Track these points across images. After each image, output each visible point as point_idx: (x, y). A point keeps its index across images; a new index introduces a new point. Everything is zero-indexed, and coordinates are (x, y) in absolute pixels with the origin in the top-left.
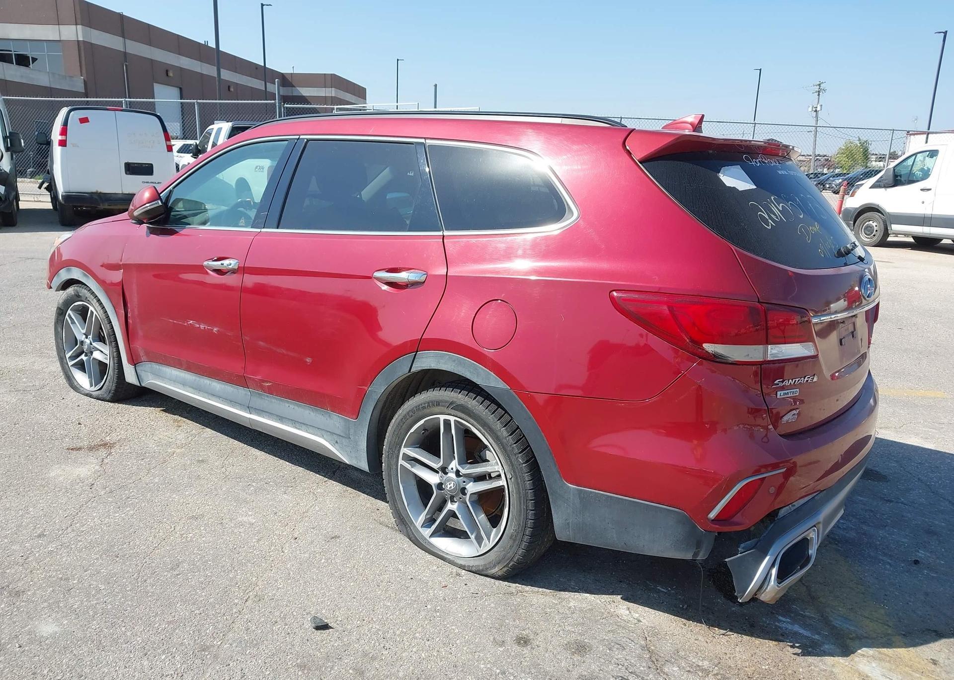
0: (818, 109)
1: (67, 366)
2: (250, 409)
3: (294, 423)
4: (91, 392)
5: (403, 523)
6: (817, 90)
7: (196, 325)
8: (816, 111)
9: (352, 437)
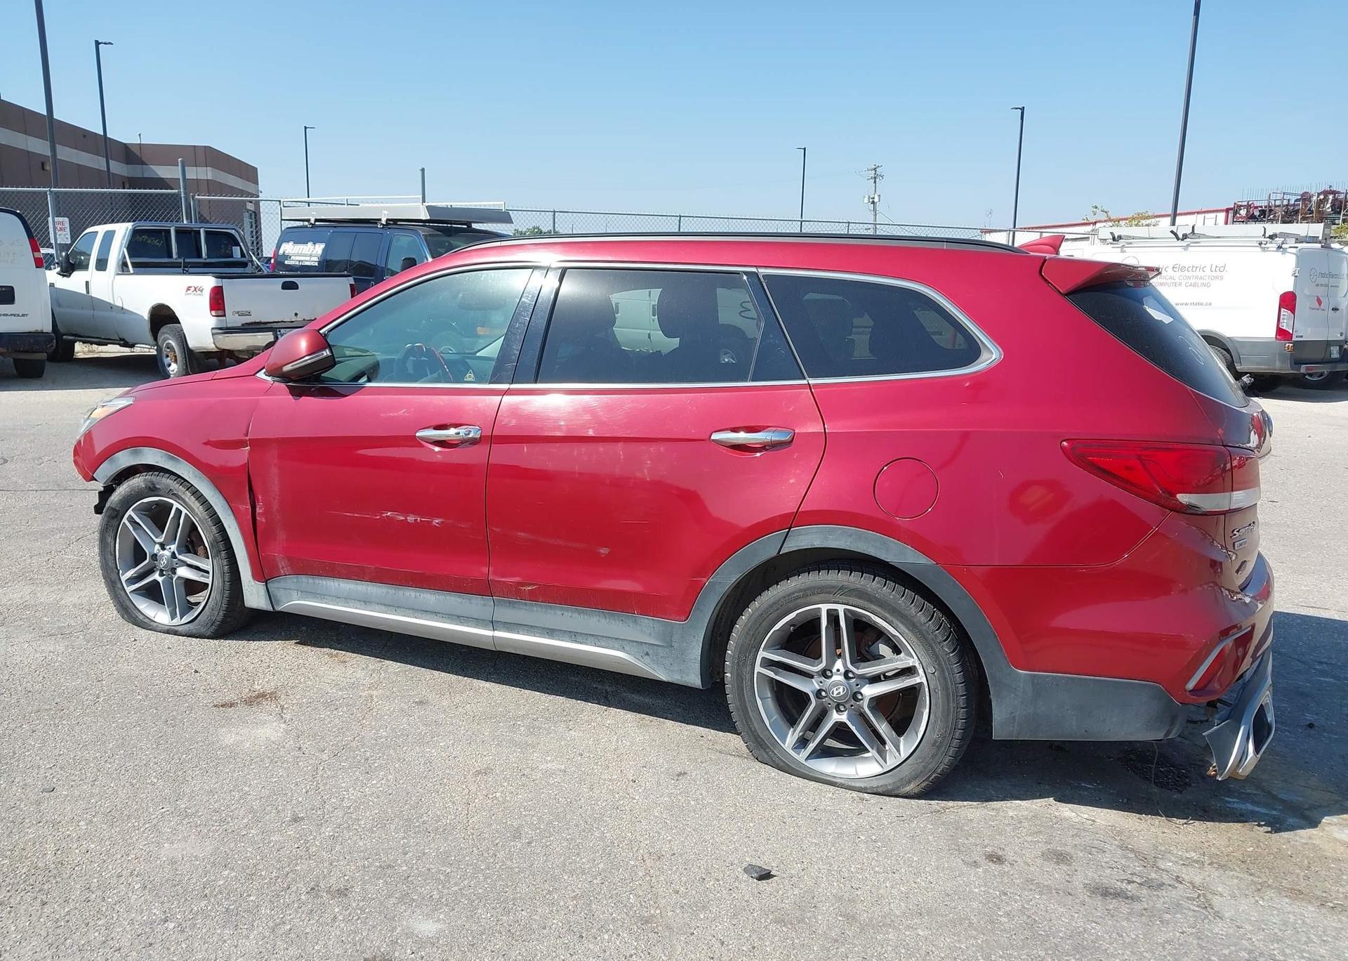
0: (876, 200)
1: (122, 593)
2: (494, 624)
3: (574, 636)
4: (172, 628)
5: (763, 750)
6: (873, 176)
7: (398, 517)
8: (873, 202)
9: (676, 645)
